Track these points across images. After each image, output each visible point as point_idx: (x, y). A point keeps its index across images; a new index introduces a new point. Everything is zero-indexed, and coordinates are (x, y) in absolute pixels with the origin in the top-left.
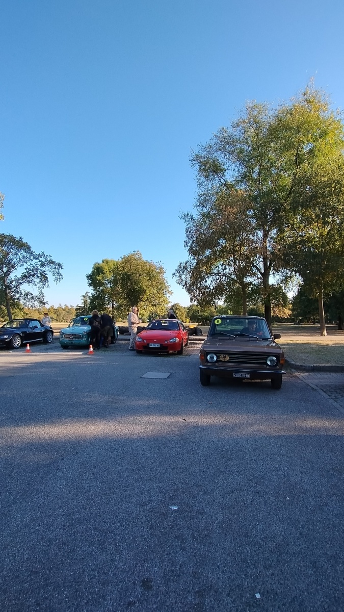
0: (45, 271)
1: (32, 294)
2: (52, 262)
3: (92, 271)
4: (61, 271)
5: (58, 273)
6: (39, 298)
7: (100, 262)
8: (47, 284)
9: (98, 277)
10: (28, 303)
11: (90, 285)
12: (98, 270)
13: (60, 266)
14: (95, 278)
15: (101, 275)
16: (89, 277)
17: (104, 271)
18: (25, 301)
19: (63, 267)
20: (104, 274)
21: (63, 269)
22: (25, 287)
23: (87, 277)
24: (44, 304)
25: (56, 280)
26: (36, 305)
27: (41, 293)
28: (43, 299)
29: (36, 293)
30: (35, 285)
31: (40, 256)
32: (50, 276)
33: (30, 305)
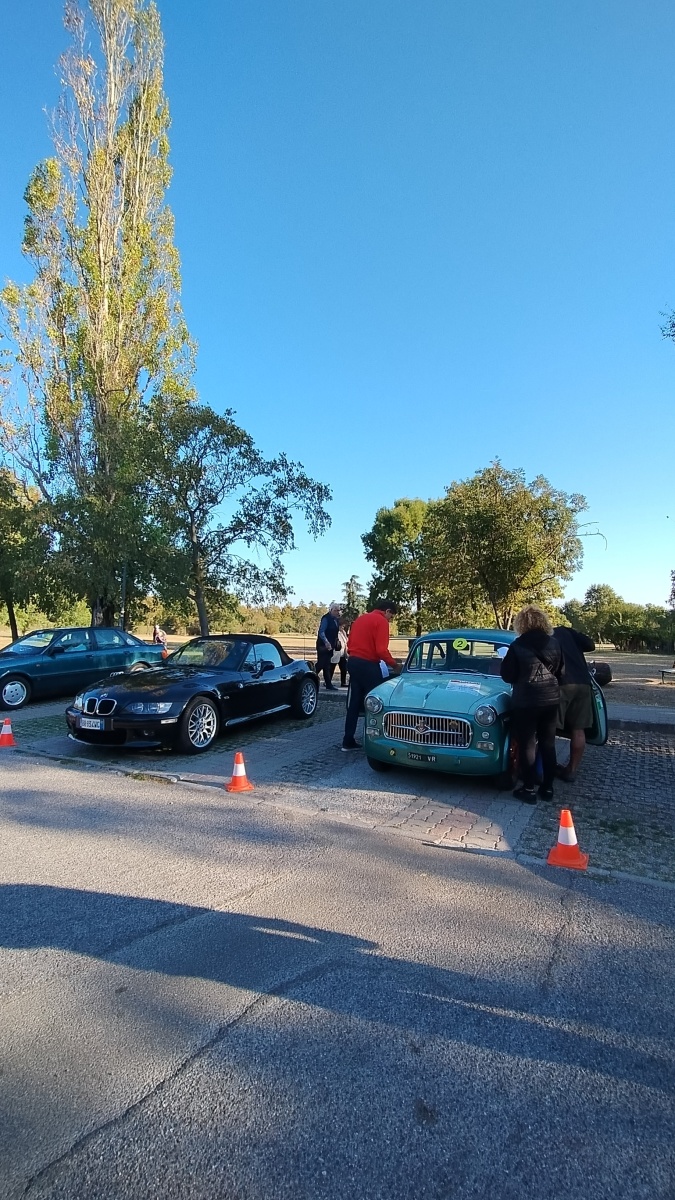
0: (285, 509)
1: (255, 568)
2: (304, 483)
3: (375, 528)
4: (326, 505)
5: (320, 513)
6: (272, 578)
7: (391, 506)
8: (290, 542)
9: (389, 539)
10: (246, 590)
11: (369, 557)
12: (388, 523)
13: (322, 492)
14: (380, 542)
15: (396, 534)
16: (368, 540)
17: (401, 523)
18: (239, 587)
19: (331, 494)
20: (402, 530)
21: (331, 498)
22: (238, 551)
23: (364, 539)
24: (284, 593)
25: (314, 529)
26: (264, 595)
27: (277, 565)
28: (280, 581)
29: (265, 564)
30: (264, 544)
31: (274, 466)
32: (299, 521)
33: (250, 596)
